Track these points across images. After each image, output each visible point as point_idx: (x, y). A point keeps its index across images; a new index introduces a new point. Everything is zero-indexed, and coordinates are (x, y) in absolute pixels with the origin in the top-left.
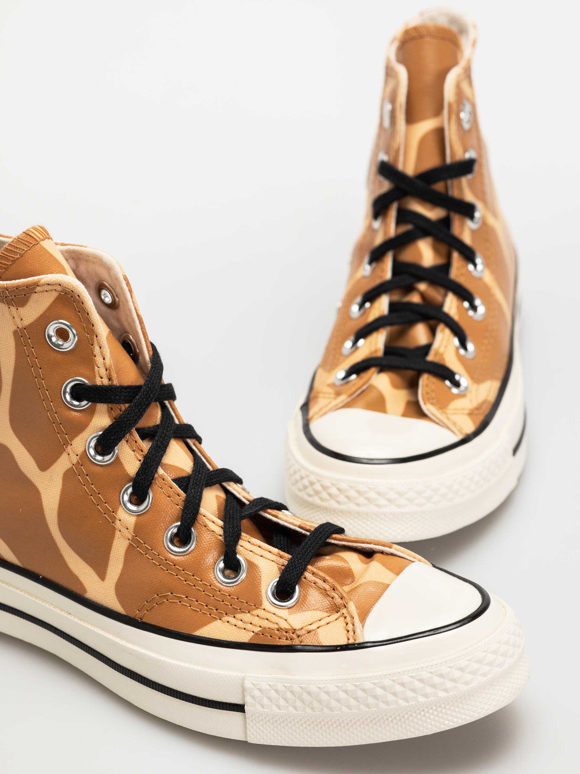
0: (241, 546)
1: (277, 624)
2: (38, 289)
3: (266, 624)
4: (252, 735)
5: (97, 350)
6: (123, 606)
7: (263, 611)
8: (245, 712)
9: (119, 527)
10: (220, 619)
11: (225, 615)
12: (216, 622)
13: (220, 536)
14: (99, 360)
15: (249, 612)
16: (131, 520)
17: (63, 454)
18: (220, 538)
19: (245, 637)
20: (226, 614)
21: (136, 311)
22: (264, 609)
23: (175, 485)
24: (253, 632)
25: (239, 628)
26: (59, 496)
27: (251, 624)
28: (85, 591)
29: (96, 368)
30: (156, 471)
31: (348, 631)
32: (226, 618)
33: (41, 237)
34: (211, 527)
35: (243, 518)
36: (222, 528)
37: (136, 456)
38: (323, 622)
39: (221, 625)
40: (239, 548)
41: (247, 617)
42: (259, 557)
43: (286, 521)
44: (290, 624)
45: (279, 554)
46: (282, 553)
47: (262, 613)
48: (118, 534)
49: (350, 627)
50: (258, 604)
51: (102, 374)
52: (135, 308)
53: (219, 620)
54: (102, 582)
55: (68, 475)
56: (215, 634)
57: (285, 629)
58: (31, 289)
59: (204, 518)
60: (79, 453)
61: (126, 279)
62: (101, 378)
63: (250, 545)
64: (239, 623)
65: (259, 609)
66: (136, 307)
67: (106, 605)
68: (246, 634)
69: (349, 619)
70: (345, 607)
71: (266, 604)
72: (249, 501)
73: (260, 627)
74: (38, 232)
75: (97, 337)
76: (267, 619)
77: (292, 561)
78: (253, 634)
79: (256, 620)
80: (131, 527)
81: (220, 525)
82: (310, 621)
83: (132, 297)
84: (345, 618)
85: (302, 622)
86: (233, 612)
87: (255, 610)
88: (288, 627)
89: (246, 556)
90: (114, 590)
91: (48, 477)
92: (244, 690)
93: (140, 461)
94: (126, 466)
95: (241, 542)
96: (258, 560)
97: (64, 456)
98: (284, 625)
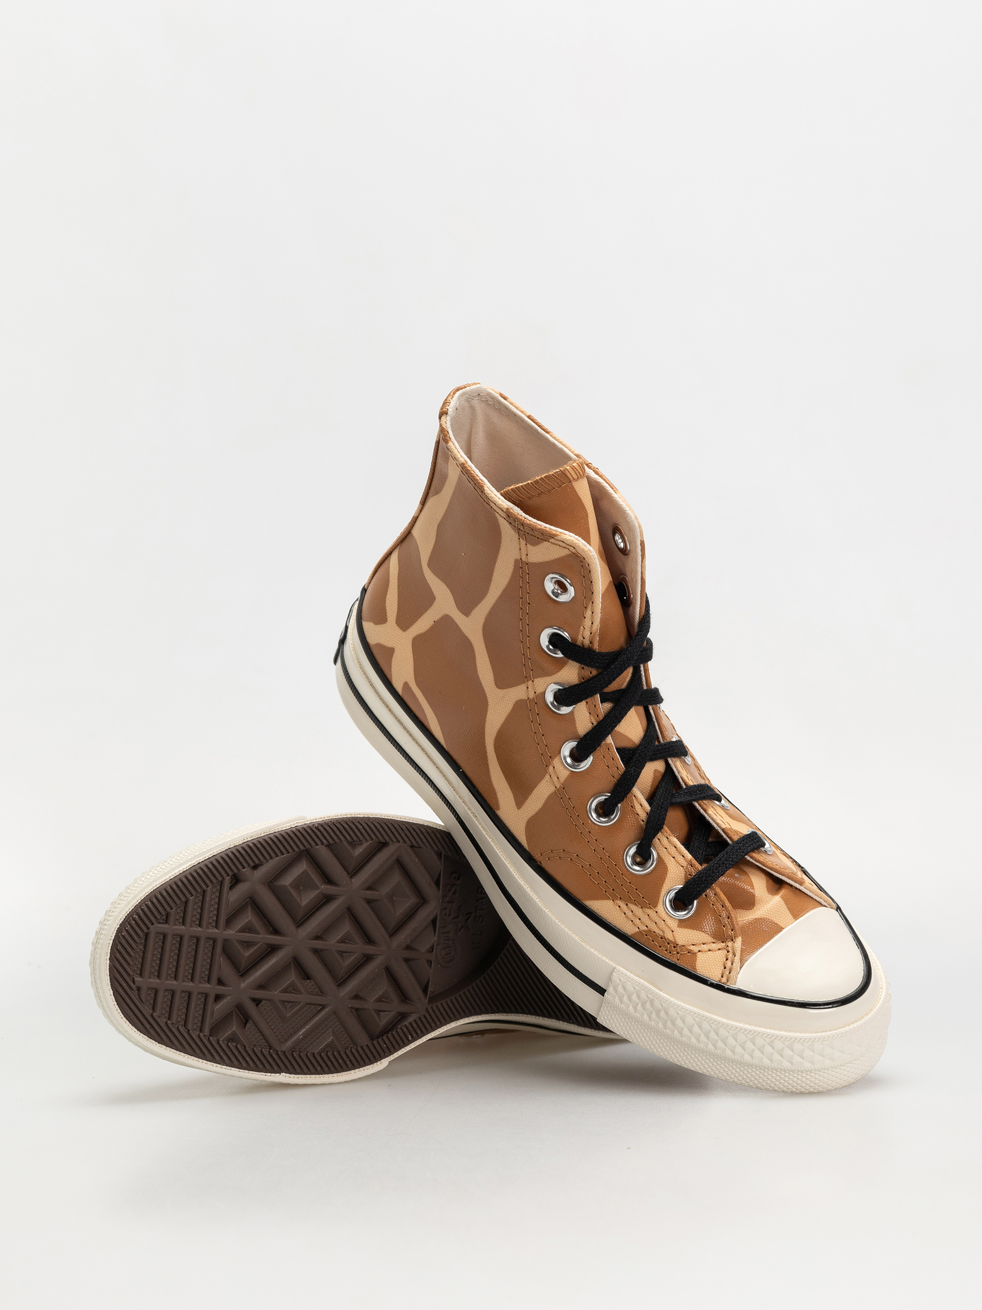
0: (659, 839)
1: (663, 931)
2: (552, 540)
3: (653, 927)
4: (602, 1018)
5: (588, 613)
6: (528, 843)
7: (655, 913)
8: (603, 996)
9: (551, 773)
10: (613, 901)
11: (619, 899)
12: (608, 901)
13: (643, 821)
14: (587, 623)
15: (642, 908)
16: (564, 774)
17: (522, 685)
18: (642, 823)
19: (629, 930)
20: (621, 898)
21: (642, 575)
22: (657, 912)
23: (618, 756)
24: (639, 928)
25: (627, 917)
26: (504, 718)
27: (640, 919)
28: (498, 809)
29: (582, 628)
30: (604, 739)
31: (725, 968)
32: (620, 903)
33: (575, 477)
34: (637, 810)
35: (673, 805)
36: (647, 814)
37: (590, 718)
38: (705, 947)
39: (612, 907)
40: (656, 840)
41: (638, 911)
42: (671, 858)
43: (713, 819)
44: (674, 938)
45: (691, 861)
46: (694, 862)
47: (653, 915)
48: (547, 777)
49: (729, 964)
50: (654, 904)
51: (585, 635)
52: (641, 572)
53: (611, 901)
54: (517, 810)
55: (519, 705)
56: (603, 913)
57: (669, 940)
58: (546, 537)
59: (634, 798)
60: (538, 692)
61: (642, 544)
62: (584, 638)
63: (667, 842)
64: (629, 914)
65: (652, 910)
66: (644, 571)
67: (513, 832)
68: (631, 928)
69: (730, 955)
70: (732, 940)
71: (660, 908)
72: (686, 784)
73: (647, 926)
74: (575, 471)
75: (593, 603)
76: (656, 923)
77: (700, 876)
78: (637, 930)
79: (645, 919)
80: (562, 779)
81: (647, 811)
82: (695, 941)
83: (642, 561)
84: (728, 952)
85: (687, 940)
86: (627, 900)
87: (648, 908)
88: (671, 939)
89: (659, 852)
90: (525, 823)
91: (501, 695)
92: (610, 979)
93: (593, 724)
94: (578, 724)
95: (659, 835)
96: (669, 860)
97: (522, 687)
98: (669, 935)
